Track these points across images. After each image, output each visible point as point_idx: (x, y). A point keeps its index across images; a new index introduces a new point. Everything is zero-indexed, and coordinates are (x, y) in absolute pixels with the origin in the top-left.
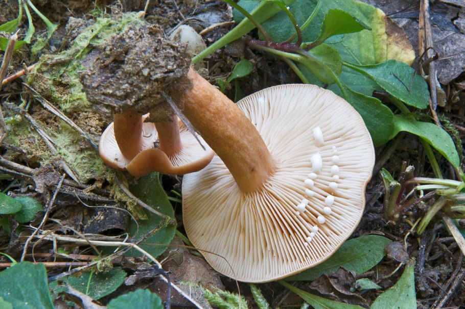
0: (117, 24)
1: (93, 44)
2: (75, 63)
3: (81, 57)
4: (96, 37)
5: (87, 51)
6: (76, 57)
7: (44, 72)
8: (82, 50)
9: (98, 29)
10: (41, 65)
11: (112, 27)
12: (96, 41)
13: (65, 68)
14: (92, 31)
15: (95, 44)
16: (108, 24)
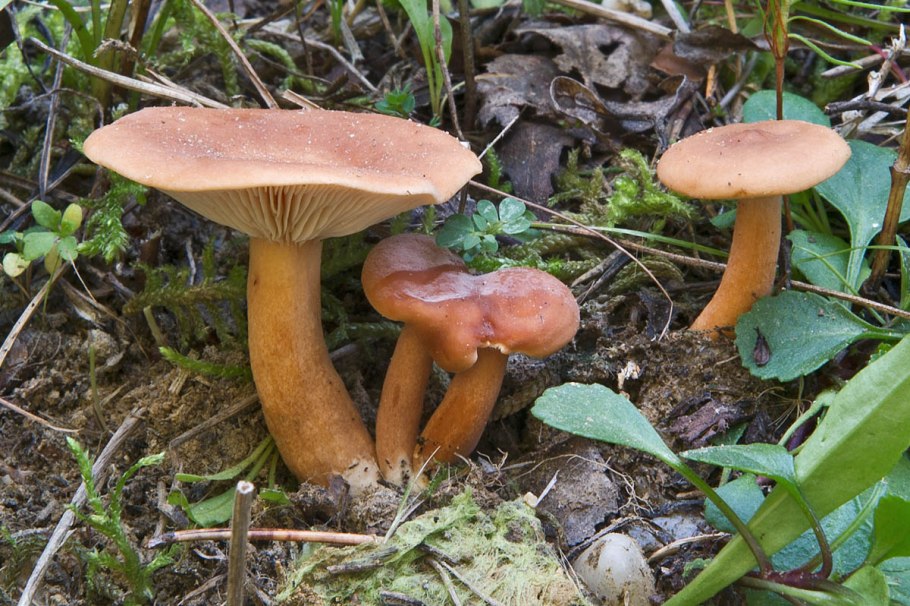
0: (488, 522)
1: (430, 545)
2: (381, 574)
3: (400, 565)
4: (440, 535)
5: (413, 557)
6: (386, 564)
7: (317, 581)
8: (403, 552)
9: (448, 521)
10: (314, 567)
11: (478, 524)
12: (439, 542)
13: (359, 583)
14: (436, 520)
15: (433, 547)
16: (472, 515)
